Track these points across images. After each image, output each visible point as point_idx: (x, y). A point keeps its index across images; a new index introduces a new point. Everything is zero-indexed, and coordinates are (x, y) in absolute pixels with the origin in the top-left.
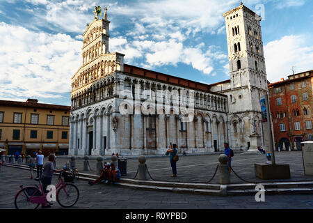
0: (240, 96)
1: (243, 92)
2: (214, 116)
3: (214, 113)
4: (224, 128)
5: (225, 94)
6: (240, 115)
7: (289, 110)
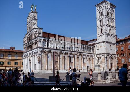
0: (101, 46)
1: (102, 44)
2: (88, 56)
3: (88, 54)
4: (93, 61)
5: (94, 45)
6: (100, 55)
7: (127, 53)
